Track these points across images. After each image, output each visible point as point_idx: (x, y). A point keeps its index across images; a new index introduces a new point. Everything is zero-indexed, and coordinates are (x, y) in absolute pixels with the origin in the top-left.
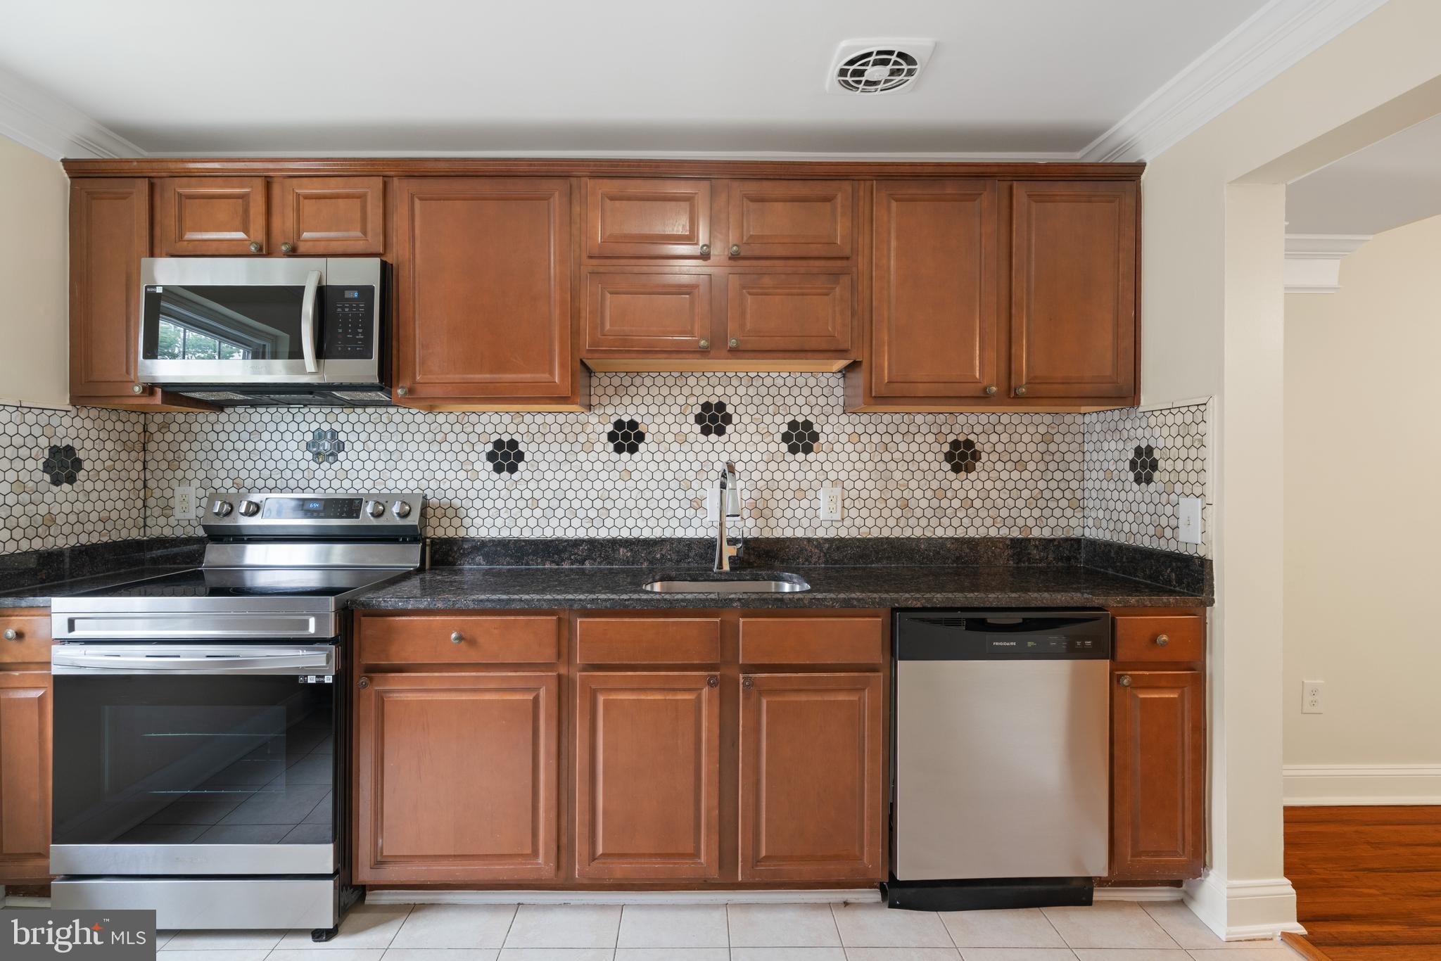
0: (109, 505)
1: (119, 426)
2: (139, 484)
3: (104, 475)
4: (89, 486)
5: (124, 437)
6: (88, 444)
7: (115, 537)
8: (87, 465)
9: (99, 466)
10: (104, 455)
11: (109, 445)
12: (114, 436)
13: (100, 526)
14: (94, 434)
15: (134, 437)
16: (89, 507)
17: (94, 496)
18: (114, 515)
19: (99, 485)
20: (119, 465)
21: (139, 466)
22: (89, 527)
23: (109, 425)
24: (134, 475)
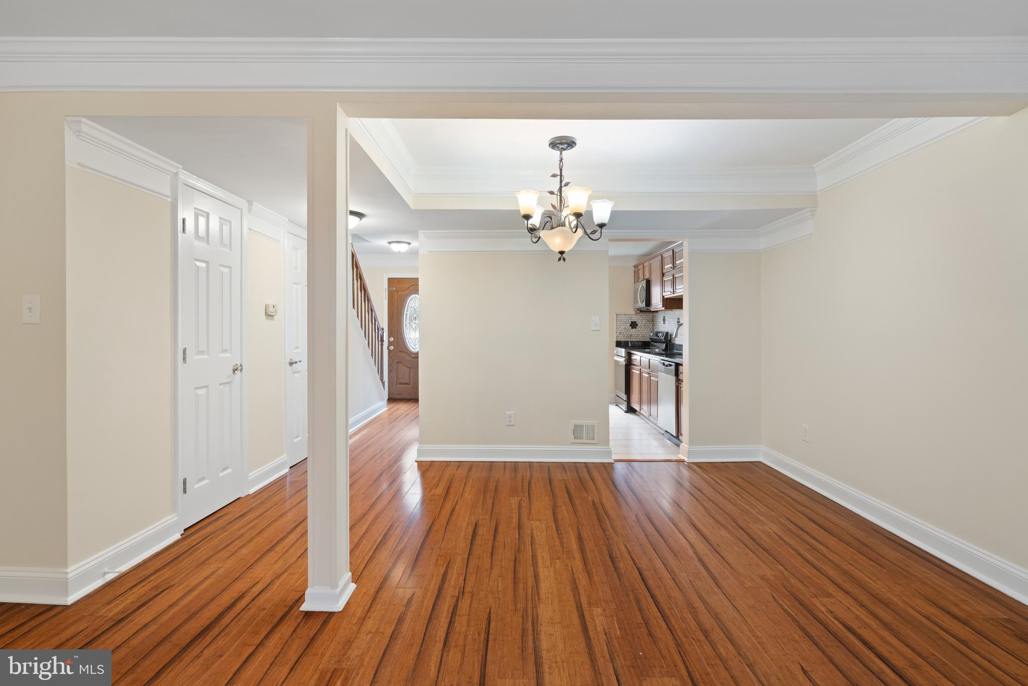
0: (644, 333)
1: (647, 317)
2: (652, 329)
3: (643, 327)
4: (639, 329)
5: (648, 319)
6: (639, 321)
7: (645, 340)
8: (639, 325)
9: (642, 325)
10: (643, 323)
11: (644, 321)
12: (645, 319)
13: (642, 338)
14: (641, 319)
15: (650, 319)
16: (639, 333)
17: (641, 331)
18: (646, 335)
19: (642, 329)
20: (646, 325)
21: (652, 325)
22: (640, 337)
23: (644, 317)
24: (650, 327)
